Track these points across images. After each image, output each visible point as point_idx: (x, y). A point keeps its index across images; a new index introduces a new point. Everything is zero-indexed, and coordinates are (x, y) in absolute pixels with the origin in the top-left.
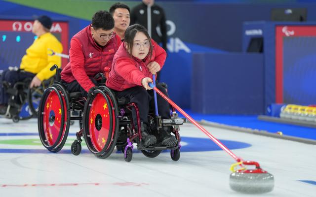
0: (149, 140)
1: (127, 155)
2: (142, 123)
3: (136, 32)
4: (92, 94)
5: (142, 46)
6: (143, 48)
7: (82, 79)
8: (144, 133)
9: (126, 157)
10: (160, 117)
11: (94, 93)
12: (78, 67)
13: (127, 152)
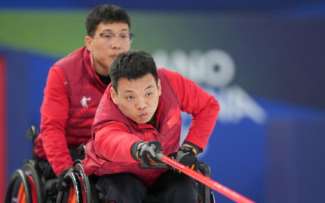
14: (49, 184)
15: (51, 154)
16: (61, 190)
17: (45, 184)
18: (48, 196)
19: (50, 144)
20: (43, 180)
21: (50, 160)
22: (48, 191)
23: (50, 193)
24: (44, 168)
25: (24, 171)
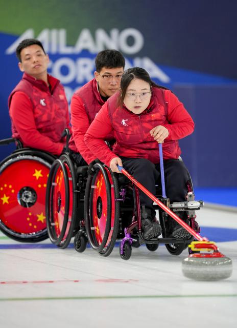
0: (151, 229)
1: (124, 250)
2: (143, 207)
3: (132, 77)
4: (92, 169)
5: (138, 97)
6: (139, 100)
7: (83, 150)
8: (147, 220)
9: (124, 254)
10: (168, 199)
11: (94, 168)
12: (80, 133)
13: (124, 247)
14: (80, 169)
15: (82, 149)
16: (91, 174)
17: (77, 169)
18: (79, 177)
19: (80, 143)
20: (75, 166)
21: (81, 153)
22: (79, 174)
23: (81, 175)
24: (76, 158)
25: (62, 160)
